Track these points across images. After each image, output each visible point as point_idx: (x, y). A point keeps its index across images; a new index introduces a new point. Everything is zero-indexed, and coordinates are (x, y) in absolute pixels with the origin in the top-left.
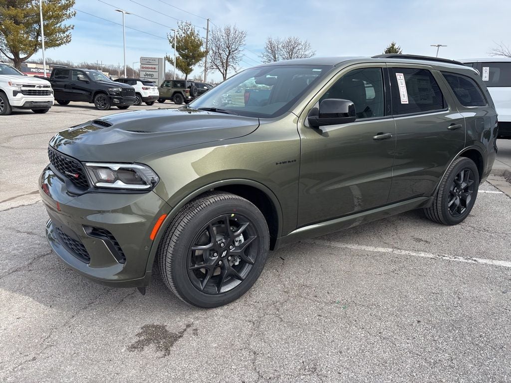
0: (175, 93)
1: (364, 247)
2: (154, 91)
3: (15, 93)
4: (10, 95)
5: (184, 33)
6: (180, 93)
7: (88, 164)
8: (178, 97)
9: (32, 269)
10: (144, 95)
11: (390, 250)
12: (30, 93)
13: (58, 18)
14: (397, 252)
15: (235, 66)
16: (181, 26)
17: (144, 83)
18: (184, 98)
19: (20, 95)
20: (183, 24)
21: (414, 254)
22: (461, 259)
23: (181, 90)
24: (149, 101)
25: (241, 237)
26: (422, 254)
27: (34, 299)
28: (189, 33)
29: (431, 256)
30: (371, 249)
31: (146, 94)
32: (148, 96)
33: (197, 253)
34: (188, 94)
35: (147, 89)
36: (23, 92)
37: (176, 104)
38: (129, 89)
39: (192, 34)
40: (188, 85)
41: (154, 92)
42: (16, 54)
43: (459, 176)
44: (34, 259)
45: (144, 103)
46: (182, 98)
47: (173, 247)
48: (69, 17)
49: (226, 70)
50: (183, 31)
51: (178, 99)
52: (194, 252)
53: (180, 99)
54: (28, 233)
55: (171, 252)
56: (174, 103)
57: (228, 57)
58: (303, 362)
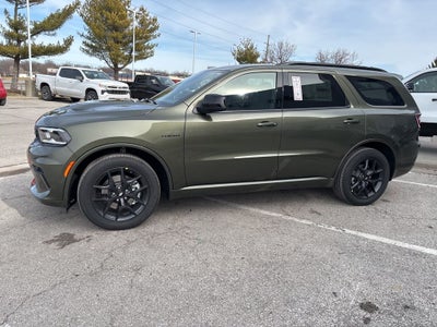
3: (103, 92)
4: (99, 93)
5: (245, 47)
11: (281, 215)
12: (112, 92)
13: (147, 38)
19: (106, 94)
22: (333, 228)
25: (138, 186)
28: (249, 47)
29: (310, 223)
30: (267, 213)
33: (103, 192)
36: (108, 92)
39: (252, 47)
42: (116, 65)
43: (364, 163)
48: (155, 37)
52: (100, 190)
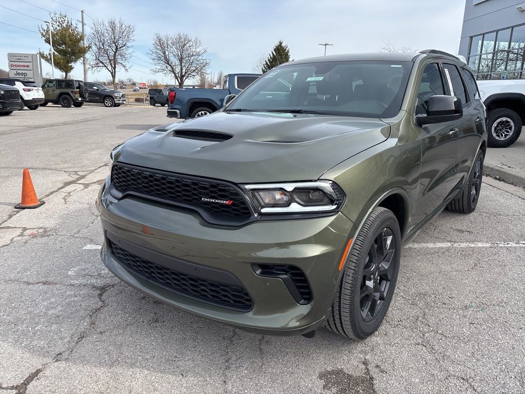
0: (61, 94)
1: (424, 245)
2: (38, 92)
5: (59, 26)
6: (68, 94)
7: (247, 187)
8: (64, 99)
9: (102, 330)
10: (26, 98)
11: (449, 244)
14: (456, 245)
15: (124, 64)
16: (54, 18)
17: (25, 83)
18: (73, 100)
20: (57, 16)
21: (473, 245)
23: (69, 91)
24: (33, 105)
26: (480, 245)
27: (148, 370)
28: (64, 25)
29: (488, 245)
30: (431, 245)
31: (28, 96)
32: (31, 99)
34: (77, 96)
35: (29, 90)
37: (63, 107)
38: (12, 91)
39: (69, 27)
40: (76, 85)
41: (37, 94)
44: (90, 316)
45: (26, 108)
46: (71, 100)
47: (351, 275)
49: (115, 68)
50: (58, 23)
51: (65, 101)
53: (68, 101)
54: (44, 283)
55: (350, 282)
56: (60, 106)
57: (115, 53)
58: (515, 377)
